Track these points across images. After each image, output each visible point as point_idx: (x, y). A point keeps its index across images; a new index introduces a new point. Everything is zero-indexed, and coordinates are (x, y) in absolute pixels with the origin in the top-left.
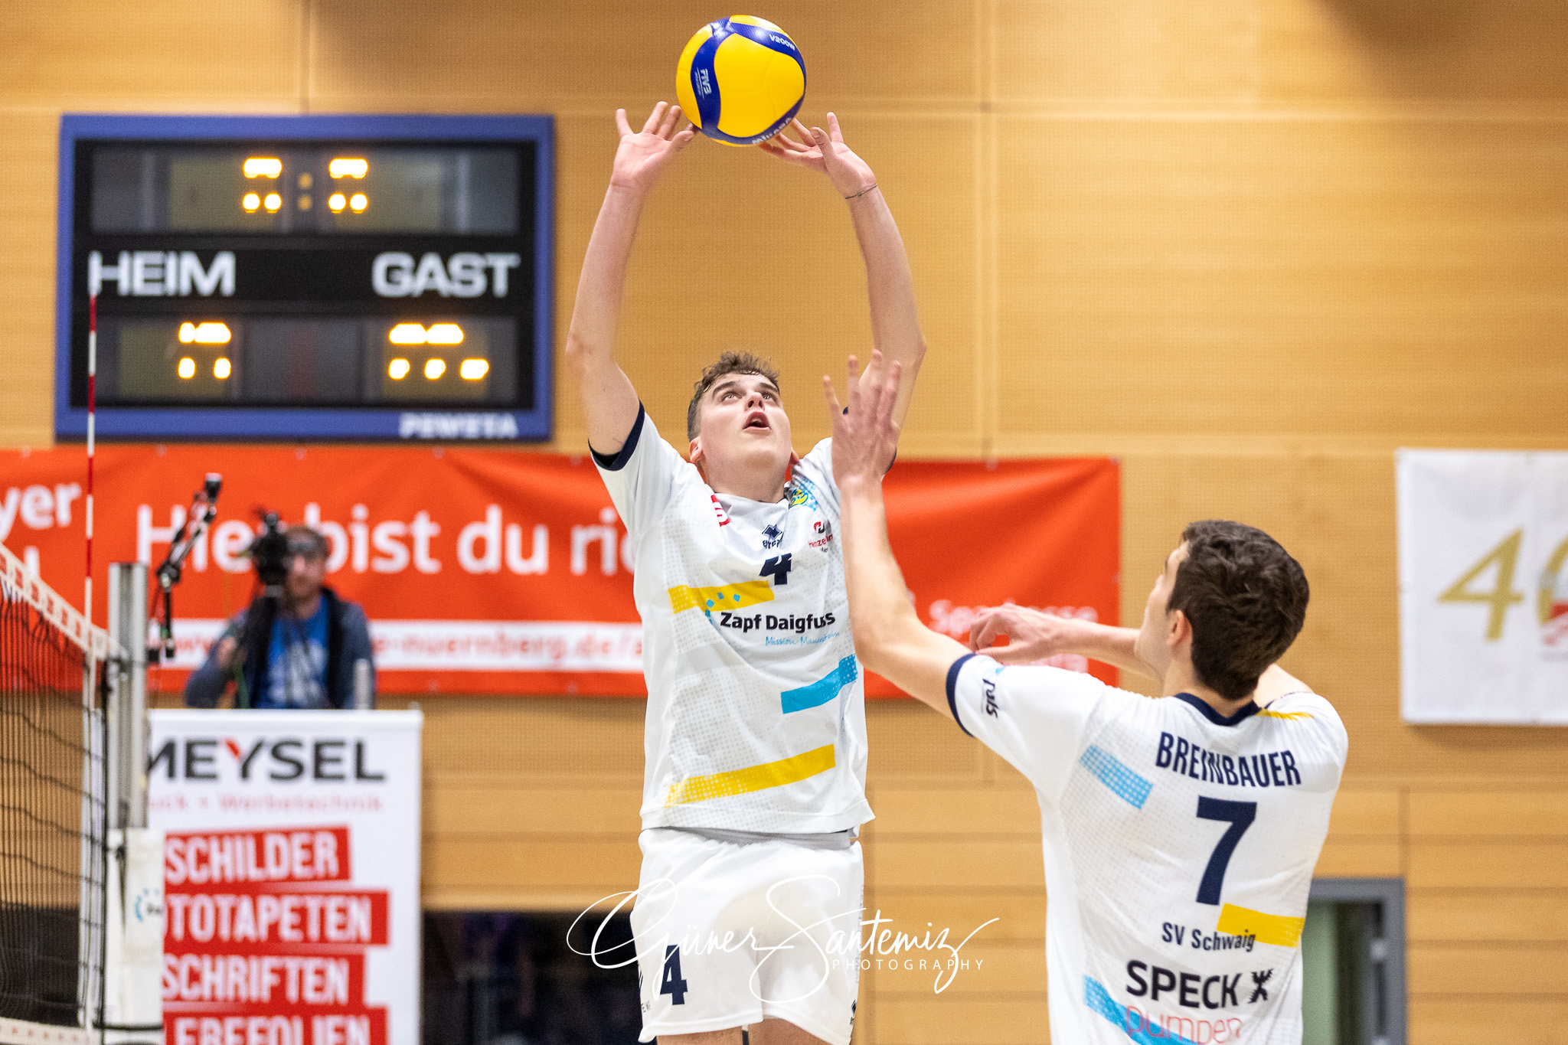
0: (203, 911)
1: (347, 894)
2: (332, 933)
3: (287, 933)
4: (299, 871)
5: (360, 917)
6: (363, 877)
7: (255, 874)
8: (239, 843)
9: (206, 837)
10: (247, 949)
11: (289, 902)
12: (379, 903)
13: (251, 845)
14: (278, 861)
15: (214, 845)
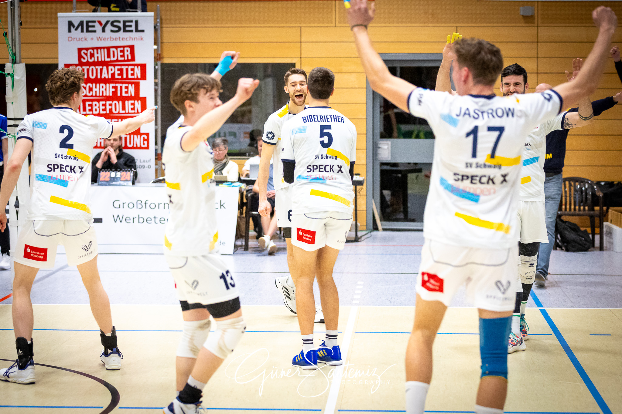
0: (92, 69)
1: (134, 65)
2: (130, 77)
3: (117, 77)
4: (120, 59)
5: (138, 71)
6: (138, 61)
7: (107, 59)
8: (102, 50)
9: (93, 49)
10: (106, 81)
11: (117, 67)
12: (143, 67)
13: (106, 50)
14: (114, 57)
15: (95, 51)
